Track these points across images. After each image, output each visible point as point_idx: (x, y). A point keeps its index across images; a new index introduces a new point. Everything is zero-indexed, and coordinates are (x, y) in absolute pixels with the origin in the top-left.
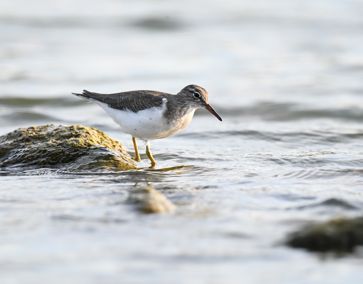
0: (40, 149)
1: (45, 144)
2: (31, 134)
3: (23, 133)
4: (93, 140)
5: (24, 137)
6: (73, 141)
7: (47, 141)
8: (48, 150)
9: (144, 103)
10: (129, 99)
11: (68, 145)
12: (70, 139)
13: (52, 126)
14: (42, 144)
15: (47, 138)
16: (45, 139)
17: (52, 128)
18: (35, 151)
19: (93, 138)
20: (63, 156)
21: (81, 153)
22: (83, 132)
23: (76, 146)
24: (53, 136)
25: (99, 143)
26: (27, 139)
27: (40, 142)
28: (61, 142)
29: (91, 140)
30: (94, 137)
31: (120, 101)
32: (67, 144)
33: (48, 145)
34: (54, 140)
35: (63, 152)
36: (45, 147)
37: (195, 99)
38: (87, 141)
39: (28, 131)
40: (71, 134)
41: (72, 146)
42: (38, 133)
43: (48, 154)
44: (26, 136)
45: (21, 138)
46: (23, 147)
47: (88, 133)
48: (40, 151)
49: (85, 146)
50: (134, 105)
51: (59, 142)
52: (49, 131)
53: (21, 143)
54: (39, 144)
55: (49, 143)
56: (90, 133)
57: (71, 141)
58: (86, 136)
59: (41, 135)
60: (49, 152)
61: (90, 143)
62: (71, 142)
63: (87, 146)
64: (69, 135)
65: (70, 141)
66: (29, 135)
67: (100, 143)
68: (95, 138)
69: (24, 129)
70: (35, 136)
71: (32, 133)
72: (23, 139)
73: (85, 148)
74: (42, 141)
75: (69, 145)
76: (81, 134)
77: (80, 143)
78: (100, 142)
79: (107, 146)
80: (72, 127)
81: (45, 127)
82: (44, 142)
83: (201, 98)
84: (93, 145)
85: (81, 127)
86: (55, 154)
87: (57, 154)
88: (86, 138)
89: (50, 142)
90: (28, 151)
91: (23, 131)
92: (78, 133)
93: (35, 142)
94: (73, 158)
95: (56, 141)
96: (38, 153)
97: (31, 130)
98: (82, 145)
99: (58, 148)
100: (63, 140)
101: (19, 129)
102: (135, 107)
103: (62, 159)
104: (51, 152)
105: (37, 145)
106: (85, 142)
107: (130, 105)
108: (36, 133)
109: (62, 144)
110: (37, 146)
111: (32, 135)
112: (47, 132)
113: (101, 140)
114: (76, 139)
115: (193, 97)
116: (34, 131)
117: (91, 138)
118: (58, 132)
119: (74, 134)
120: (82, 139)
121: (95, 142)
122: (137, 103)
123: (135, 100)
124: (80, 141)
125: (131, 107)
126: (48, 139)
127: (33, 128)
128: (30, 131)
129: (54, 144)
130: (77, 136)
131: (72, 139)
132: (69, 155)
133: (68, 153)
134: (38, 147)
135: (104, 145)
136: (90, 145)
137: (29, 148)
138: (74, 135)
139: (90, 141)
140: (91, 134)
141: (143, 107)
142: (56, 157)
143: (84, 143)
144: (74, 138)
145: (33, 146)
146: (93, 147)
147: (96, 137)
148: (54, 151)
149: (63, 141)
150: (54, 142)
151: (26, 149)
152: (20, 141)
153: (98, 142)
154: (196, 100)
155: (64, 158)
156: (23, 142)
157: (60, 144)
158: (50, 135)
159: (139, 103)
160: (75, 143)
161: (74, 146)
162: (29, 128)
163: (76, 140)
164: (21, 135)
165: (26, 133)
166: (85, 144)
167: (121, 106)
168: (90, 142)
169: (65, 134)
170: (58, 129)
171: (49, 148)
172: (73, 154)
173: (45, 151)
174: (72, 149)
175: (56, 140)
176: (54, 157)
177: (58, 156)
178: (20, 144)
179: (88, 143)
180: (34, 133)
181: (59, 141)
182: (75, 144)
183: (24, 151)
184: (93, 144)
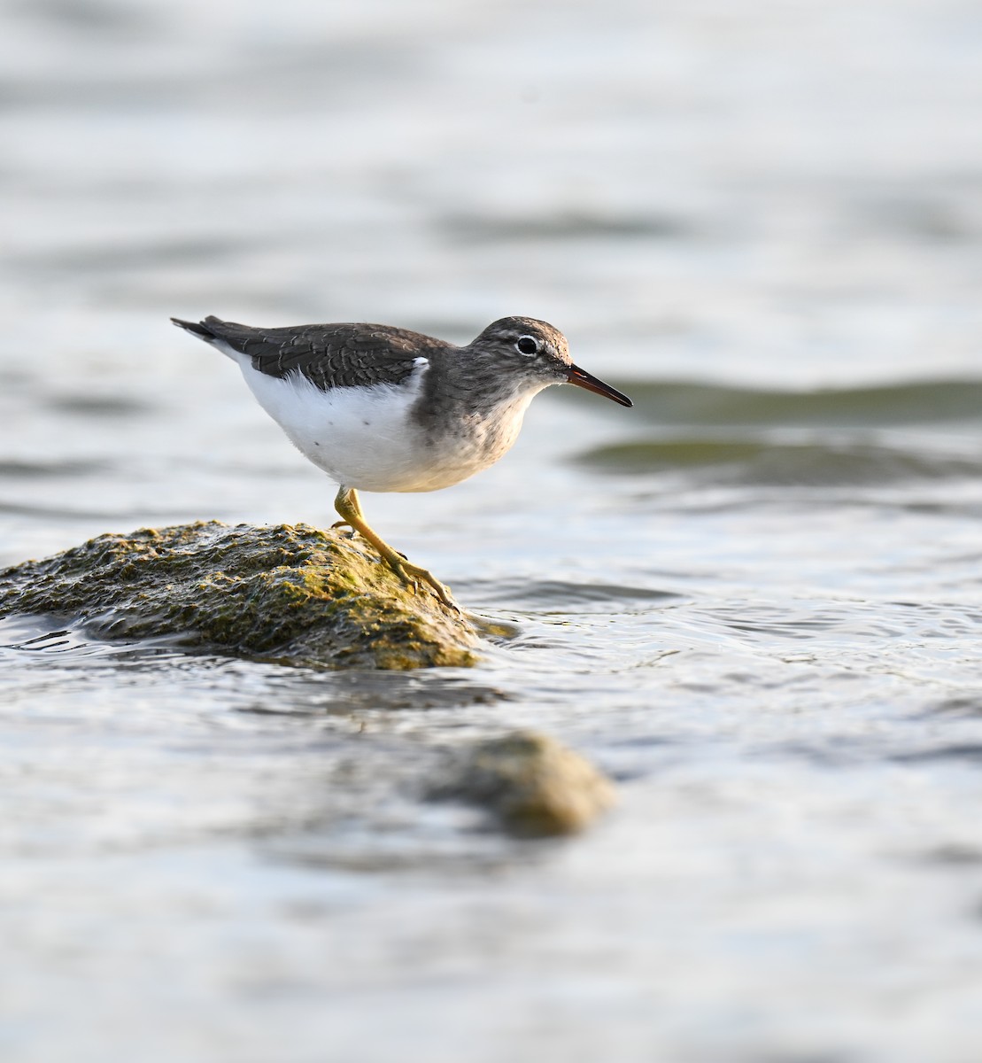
0: (174, 605)
1: (191, 587)
2: (141, 552)
3: (116, 550)
4: (352, 573)
5: (120, 564)
6: (283, 576)
7: (197, 577)
8: (201, 609)
9: (356, 364)
10: (314, 348)
11: (268, 592)
12: (274, 572)
13: (214, 527)
14: (180, 589)
15: (196, 568)
16: (191, 572)
17: (213, 531)
18: (156, 611)
19: (351, 567)
20: (251, 626)
21: (312, 619)
22: (318, 547)
23: (294, 596)
24: (216, 560)
25: (372, 585)
26: (130, 569)
27: (173, 580)
28: (243, 581)
29: (344, 575)
30: (353, 562)
31: (287, 351)
32: (265, 588)
33: (199, 589)
34: (221, 576)
35: (250, 615)
36: (188, 599)
38: (332, 577)
39: (131, 543)
40: (279, 552)
41: (282, 595)
42: (167, 550)
43: (199, 622)
44: (127, 560)
45: (109, 567)
46: (118, 598)
47: (336, 551)
48: (174, 612)
49: (324, 595)
50: (324, 365)
51: (237, 580)
52: (204, 543)
53: (110, 584)
54: (169, 587)
55: (204, 585)
56: (340, 548)
57: (278, 576)
58: (329, 561)
59: (177, 558)
60: (202, 614)
61: (342, 584)
62: (278, 580)
63: (333, 596)
64: (269, 558)
65: (276, 576)
66: (137, 557)
67: (375, 584)
68: (359, 569)
69: (120, 536)
70: (156, 560)
71: (146, 552)
72: (116, 571)
73: (325, 601)
74: (180, 578)
75: (271, 591)
76: (311, 554)
77: (308, 585)
78: (373, 580)
79: (397, 594)
80: (282, 529)
81: (189, 529)
82: (187, 580)
84: (351, 591)
85: (312, 531)
86: (222, 620)
87: (231, 623)
88: (328, 568)
89: (207, 582)
90: (132, 611)
91: (117, 545)
92: (300, 549)
93: (157, 581)
94: (285, 634)
95: (227, 578)
96: (166, 618)
97: (142, 539)
98: (313, 591)
99: (232, 600)
100: (251, 576)
101: (103, 537)
102: (326, 374)
103: (247, 638)
104: (210, 616)
105: (162, 592)
106: (325, 580)
107: (313, 366)
108: (159, 551)
109: (247, 586)
110: (165, 595)
111: (145, 557)
112: (196, 547)
113: (379, 576)
114: (295, 570)
116: (154, 545)
117: (345, 568)
118: (233, 546)
119: (286, 552)
120: (313, 571)
121: (359, 581)
122: (334, 360)
123: (331, 351)
124: (307, 578)
125: (313, 373)
126: (200, 572)
127: (149, 533)
128: (138, 542)
129: (219, 587)
130: (299, 559)
131: (281, 569)
132: (270, 624)
133: (267, 619)
134: (168, 598)
135: (389, 590)
136: (340, 592)
137: (134, 602)
138: (288, 556)
139: (341, 577)
140: (346, 555)
141: (348, 376)
142: (228, 633)
143: (322, 584)
144: (289, 567)
145: (148, 593)
146: (349, 598)
147: (361, 563)
148: (219, 611)
149: (251, 578)
150: (219, 583)
151: (126, 605)
152: (104, 577)
153: (367, 580)
155: (255, 636)
156: (116, 582)
157: (242, 589)
158: (211, 558)
159: (340, 361)
160: (293, 587)
161: (287, 595)
162: (136, 534)
163: (293, 575)
164: (108, 558)
165: (127, 549)
166: (325, 589)
167: (286, 365)
168: (343, 582)
169: (257, 552)
170: (235, 536)
171: (202, 602)
172: (284, 621)
173: (189, 612)
174: (281, 603)
175: (226, 572)
176: (218, 632)
177: (236, 630)
178: (107, 588)
179: (335, 585)
180: (153, 552)
181: (237, 578)
182: (289, 589)
183: (119, 611)
184: (352, 587)
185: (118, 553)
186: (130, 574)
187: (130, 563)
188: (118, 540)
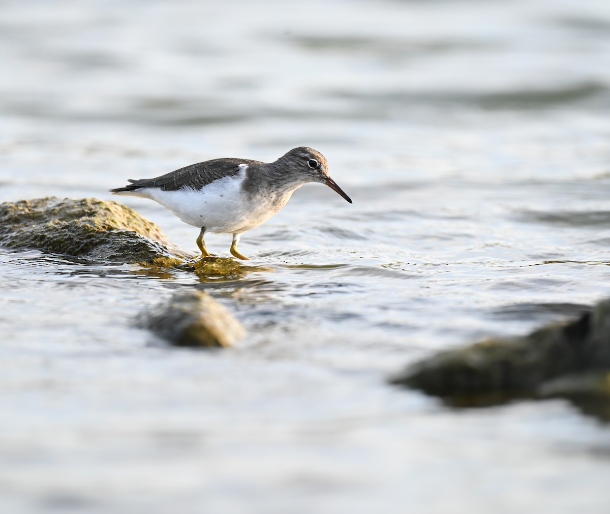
0: (36, 234)
1: (44, 226)
2: (21, 210)
3: (10, 209)
4: (116, 220)
5: (12, 216)
6: (85, 221)
7: (46, 221)
8: (48, 236)
9: (212, 173)
10: (190, 173)
11: (78, 229)
12: (81, 219)
13: (54, 199)
14: (38, 227)
15: (46, 218)
16: (43, 219)
17: (53, 201)
18: (28, 237)
19: (115, 217)
20: (71, 244)
21: (98, 241)
22: (101, 208)
23: (90, 230)
24: (55, 214)
25: (125, 225)
26: (16, 218)
27: (36, 223)
28: (67, 224)
29: (113, 221)
30: (117, 215)
31: (177, 178)
32: (77, 227)
33: (47, 227)
34: (57, 221)
35: (70, 239)
36: (42, 232)
37: (309, 169)
38: (107, 222)
39: (17, 206)
40: (83, 211)
41: (84, 230)
42: (33, 209)
43: (47, 242)
44: (15, 214)
45: (6, 217)
46: (10, 231)
47: (108, 210)
48: (36, 237)
49: (104, 230)
50: (198, 178)
51: (64, 223)
52: (49, 206)
53: (7, 225)
54: (34, 226)
55: (49, 225)
56: (111, 209)
57: (83, 221)
58: (105, 215)
59: (37, 213)
60: (48, 238)
61: (111, 225)
62: (83, 223)
63: (107, 230)
64: (79, 213)
65: (81, 222)
66: (19, 213)
67: (126, 225)
68: (119, 217)
69: (12, 203)
70: (28, 214)
71: (23, 210)
72: (10, 219)
73: (104, 233)
74: (38, 222)
75: (80, 228)
76: (98, 211)
77: (96, 225)
78: (126, 223)
79: (136, 230)
80: (84, 200)
81: (43, 200)
82: (41, 223)
83: (318, 168)
84: (116, 228)
85: (98, 201)
86: (57, 241)
87: (61, 242)
88: (105, 218)
89: (51, 224)
90: (16, 237)
91: (10, 207)
92: (92, 209)
93: (28, 224)
94: (86, 247)
95: (60, 222)
96: (33, 240)
97: (22, 205)
98: (98, 228)
99: (62, 232)
100: (70, 221)
101: (4, 203)
102: (200, 181)
103: (68, 249)
104: (52, 239)
105: (31, 228)
106: (104, 223)
107: (192, 179)
108: (29, 210)
109: (69, 226)
110: (32, 229)
111: (23, 213)
112: (46, 208)
113: (128, 221)
114: (90, 219)
115: (307, 166)
116: (27, 207)
117: (113, 218)
118: (63, 208)
119: (86, 211)
120: (99, 219)
121: (119, 224)
122: (202, 175)
123: (199, 172)
124: (96, 222)
125: (193, 183)
126: (48, 219)
127: (24, 202)
128: (20, 206)
129: (56, 226)
130: (92, 214)
131: (84, 218)
132: (79, 242)
133: (78, 240)
134: (33, 231)
135: (133, 228)
136: (110, 229)
137: (18, 232)
138: (87, 212)
139: (111, 222)
140: (113, 212)
141: (210, 179)
142: (60, 247)
143: (102, 225)
144: (88, 217)
145: (25, 229)
146: (115, 231)
147: (120, 216)
148: (56, 237)
149: (70, 222)
150: (57, 224)
151: (14, 234)
152: (4, 221)
153: (123, 223)
154: (311, 171)
155: (72, 248)
156: (10, 224)
157: (66, 227)
158: (51, 213)
159: (205, 174)
160: (89, 226)
161: (87, 230)
162: (19, 202)
163: (89, 221)
164: (6, 213)
165: (15, 209)
166: (104, 227)
167: (179, 184)
168: (112, 224)
169: (73, 211)
170: (63, 203)
171: (48, 233)
172: (85, 241)
173: (43, 237)
174: (84, 233)
175: (60, 220)
176: (55, 246)
177: (64, 246)
178: (6, 226)
179: (108, 225)
180: (27, 210)
181: (64, 222)
182: (88, 227)
183: (11, 237)
184: (116, 227)
185: (11, 211)
186: (16, 220)
187: (16, 215)
188: (11, 205)
